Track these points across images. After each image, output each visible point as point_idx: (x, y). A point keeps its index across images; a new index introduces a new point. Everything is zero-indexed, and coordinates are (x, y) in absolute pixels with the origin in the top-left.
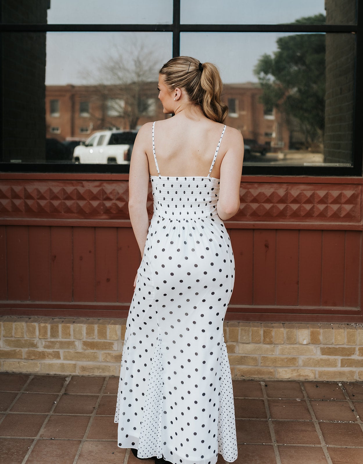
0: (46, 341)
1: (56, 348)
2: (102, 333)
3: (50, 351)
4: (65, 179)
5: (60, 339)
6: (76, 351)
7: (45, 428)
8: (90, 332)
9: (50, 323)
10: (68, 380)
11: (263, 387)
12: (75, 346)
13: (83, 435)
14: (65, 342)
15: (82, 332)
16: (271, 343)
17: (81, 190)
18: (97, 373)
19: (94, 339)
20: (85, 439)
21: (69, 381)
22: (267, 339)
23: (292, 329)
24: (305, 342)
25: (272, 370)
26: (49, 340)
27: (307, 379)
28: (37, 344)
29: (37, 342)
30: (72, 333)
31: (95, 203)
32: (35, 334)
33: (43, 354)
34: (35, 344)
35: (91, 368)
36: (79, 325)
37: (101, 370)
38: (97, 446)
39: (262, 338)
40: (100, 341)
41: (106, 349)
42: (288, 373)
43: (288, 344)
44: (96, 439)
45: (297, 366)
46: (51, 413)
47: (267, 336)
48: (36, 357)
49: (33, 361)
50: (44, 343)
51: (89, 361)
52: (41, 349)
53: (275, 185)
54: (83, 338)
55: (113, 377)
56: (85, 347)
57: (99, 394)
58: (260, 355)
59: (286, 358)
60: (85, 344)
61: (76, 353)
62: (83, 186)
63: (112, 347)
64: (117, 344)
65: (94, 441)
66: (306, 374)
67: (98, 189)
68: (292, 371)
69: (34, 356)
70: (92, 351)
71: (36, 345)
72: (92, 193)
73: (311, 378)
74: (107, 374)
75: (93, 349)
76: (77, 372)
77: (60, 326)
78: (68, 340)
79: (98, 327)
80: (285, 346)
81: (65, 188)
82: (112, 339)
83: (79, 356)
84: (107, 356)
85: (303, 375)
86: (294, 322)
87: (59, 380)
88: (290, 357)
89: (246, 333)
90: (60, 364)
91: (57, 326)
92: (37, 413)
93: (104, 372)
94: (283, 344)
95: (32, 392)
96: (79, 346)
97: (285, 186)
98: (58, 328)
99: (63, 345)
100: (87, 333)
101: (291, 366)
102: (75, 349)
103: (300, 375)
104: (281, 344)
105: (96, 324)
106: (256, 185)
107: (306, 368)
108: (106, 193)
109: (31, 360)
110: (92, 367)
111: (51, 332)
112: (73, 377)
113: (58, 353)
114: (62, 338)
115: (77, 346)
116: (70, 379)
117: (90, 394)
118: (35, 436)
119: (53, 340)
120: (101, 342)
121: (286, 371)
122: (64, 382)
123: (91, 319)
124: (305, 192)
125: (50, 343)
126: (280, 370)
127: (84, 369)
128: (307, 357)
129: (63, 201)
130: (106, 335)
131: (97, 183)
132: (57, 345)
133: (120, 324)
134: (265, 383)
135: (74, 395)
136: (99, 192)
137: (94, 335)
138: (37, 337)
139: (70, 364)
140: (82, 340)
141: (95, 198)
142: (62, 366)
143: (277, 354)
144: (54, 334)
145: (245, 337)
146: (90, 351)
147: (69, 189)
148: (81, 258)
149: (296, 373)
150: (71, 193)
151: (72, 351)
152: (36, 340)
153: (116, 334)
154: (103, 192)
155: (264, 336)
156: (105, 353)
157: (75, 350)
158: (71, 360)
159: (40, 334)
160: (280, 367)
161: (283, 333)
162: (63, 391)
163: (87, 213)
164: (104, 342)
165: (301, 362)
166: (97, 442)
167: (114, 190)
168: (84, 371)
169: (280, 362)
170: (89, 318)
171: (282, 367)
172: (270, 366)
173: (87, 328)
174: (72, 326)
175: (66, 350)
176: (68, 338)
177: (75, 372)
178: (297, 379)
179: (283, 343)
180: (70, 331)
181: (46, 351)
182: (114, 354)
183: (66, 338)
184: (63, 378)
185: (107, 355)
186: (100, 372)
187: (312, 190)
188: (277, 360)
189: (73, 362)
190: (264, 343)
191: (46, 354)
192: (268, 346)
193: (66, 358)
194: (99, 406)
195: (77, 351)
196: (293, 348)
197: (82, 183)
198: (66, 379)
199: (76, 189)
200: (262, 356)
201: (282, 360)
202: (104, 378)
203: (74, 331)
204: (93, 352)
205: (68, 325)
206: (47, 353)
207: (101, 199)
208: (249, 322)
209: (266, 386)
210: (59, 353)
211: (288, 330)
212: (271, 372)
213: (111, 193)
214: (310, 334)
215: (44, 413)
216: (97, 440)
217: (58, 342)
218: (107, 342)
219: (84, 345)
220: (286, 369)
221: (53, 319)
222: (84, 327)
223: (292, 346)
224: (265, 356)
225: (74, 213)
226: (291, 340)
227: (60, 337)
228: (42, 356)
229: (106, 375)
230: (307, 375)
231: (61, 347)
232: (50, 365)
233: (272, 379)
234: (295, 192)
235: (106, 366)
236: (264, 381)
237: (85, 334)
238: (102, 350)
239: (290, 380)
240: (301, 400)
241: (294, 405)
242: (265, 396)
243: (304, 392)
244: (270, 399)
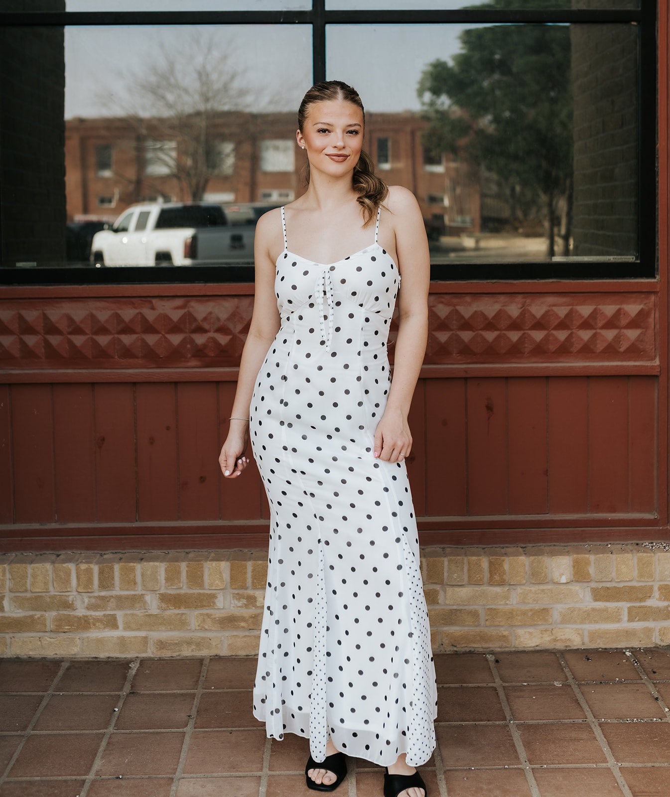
0: (90, 597)
1: (109, 608)
2: (196, 578)
3: (99, 614)
4: (120, 295)
5: (117, 592)
6: (147, 612)
7: (102, 758)
8: (172, 577)
9: (97, 563)
10: (135, 667)
11: (492, 665)
12: (145, 603)
13: (176, 767)
14: (127, 598)
15: (159, 577)
16: (502, 583)
17: (150, 315)
18: (187, 652)
19: (181, 588)
20: (178, 774)
21: (136, 669)
22: (496, 577)
23: (540, 557)
24: (564, 580)
25: (506, 633)
26: (96, 594)
27: (569, 646)
28: (74, 602)
29: (75, 599)
30: (139, 579)
31: (176, 339)
32: (70, 584)
33: (85, 621)
34: (70, 602)
35: (176, 644)
36: (151, 563)
37: (194, 647)
38: (203, 786)
39: (487, 575)
40: (191, 591)
41: (202, 606)
42: (534, 636)
43: (534, 584)
44: (201, 773)
45: (551, 624)
46: (111, 730)
47: (496, 571)
48: (73, 627)
49: (67, 633)
50: (86, 600)
51: (171, 630)
52: (81, 612)
53: (502, 298)
54: (160, 589)
55: (216, 657)
56: (164, 605)
57: (196, 691)
58: (484, 605)
59: (531, 610)
60: (164, 598)
61: (147, 615)
62: (153, 308)
63: (214, 603)
64: (222, 597)
65: (197, 778)
66: (567, 636)
67: (181, 312)
68: (542, 632)
69: (69, 626)
70: (177, 611)
71: (72, 604)
72: (170, 319)
73: (575, 643)
74: (205, 653)
75: (179, 608)
76: (149, 650)
77: (117, 567)
78: (132, 593)
79: (187, 567)
80: (528, 588)
81: (119, 312)
82: (214, 588)
83: (153, 621)
84: (204, 620)
85: (561, 640)
86: (541, 544)
87: (118, 667)
88: (537, 607)
89: (458, 567)
90: (118, 638)
91: (112, 568)
92: (84, 731)
93: (200, 650)
94: (524, 585)
95: (69, 693)
96: (153, 603)
97: (519, 299)
98: (113, 572)
99: (122, 602)
100: (168, 579)
101: (540, 623)
102: (145, 609)
103: (555, 640)
104: (520, 585)
105: (183, 561)
106: (468, 299)
107: (567, 626)
108: (195, 320)
109: (64, 634)
110: (177, 642)
111: (100, 579)
112: (143, 661)
113: (114, 617)
114: (121, 589)
115: (149, 603)
116: (138, 665)
117: (178, 692)
118: (87, 772)
119: (103, 593)
120: (194, 594)
121: (530, 633)
122: (128, 672)
123: (173, 553)
124: (555, 309)
125: (98, 600)
126: (520, 632)
127: (162, 644)
128: (567, 606)
129: (116, 336)
130: (203, 581)
131: (179, 302)
132: (112, 603)
133: (228, 560)
134: (495, 656)
135: (149, 695)
136: (182, 319)
137: (180, 582)
138: (75, 589)
139: (135, 637)
140: (157, 592)
141: (175, 328)
142: (122, 641)
143: (515, 603)
144: (106, 582)
145: (456, 575)
146: (172, 612)
147: (128, 313)
148: (152, 441)
149: (549, 636)
150: (132, 321)
151: (139, 613)
152: (72, 596)
153: (221, 579)
154: (189, 317)
155: (490, 572)
156: (201, 615)
157: (145, 611)
158: (138, 629)
159: (79, 585)
160: (519, 626)
161: (525, 565)
162: (127, 689)
163: (161, 358)
164: (199, 594)
165: (556, 616)
166: (202, 779)
167: (210, 313)
168: (163, 649)
169: (519, 618)
170: (170, 551)
171: (521, 626)
172: (502, 626)
173: (166, 570)
174: (138, 567)
175: (129, 612)
176: (132, 590)
177: (146, 652)
178: (550, 646)
179: (525, 582)
180: (135, 577)
181: (91, 616)
182: (217, 616)
183: (127, 590)
184: (125, 665)
185: (206, 617)
186: (192, 651)
187: (568, 306)
188: (514, 613)
189: (143, 634)
190: (491, 583)
191: (91, 621)
192: (497, 589)
193: (128, 627)
194: (198, 712)
195: (150, 612)
196: (543, 590)
197: (151, 302)
198: (130, 665)
199: (141, 313)
200: (488, 607)
201: (524, 613)
202: (201, 661)
203: (143, 575)
204: (178, 614)
205: (132, 564)
206: (94, 619)
207: (187, 331)
208: (462, 546)
209: (497, 661)
210: (116, 618)
211: (532, 558)
212: (504, 636)
213: (205, 319)
214: (572, 563)
215: (98, 731)
216: (202, 775)
217: (112, 596)
218: (204, 594)
219: (162, 602)
220: (531, 630)
221: (101, 555)
222: (161, 568)
223: (542, 587)
224: (493, 607)
225: (137, 357)
226: (538, 577)
227: (117, 588)
228: (84, 624)
229: (203, 655)
230: (569, 640)
231: (119, 607)
232: (100, 642)
233: (507, 649)
234: (538, 309)
235: (203, 638)
236: (492, 653)
237: (164, 581)
238: (195, 608)
239: (538, 648)
240: (562, 685)
241: (551, 695)
242: (497, 680)
243: (566, 670)
244: (507, 684)
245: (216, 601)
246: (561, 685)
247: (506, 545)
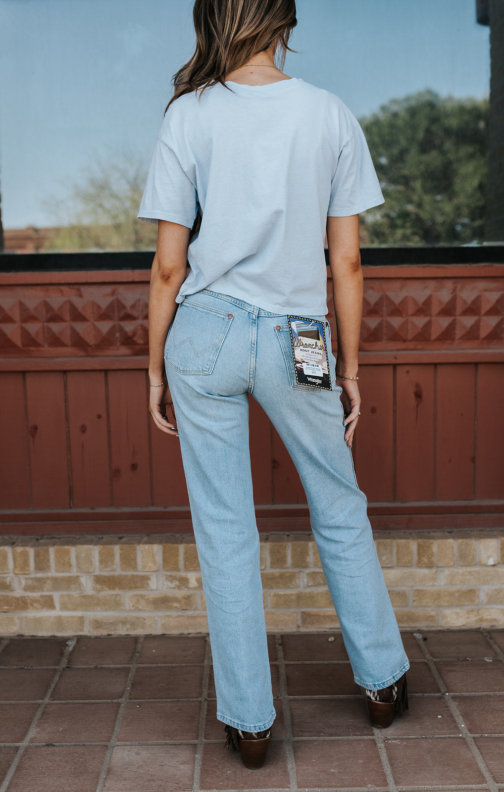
0: (27, 579)
1: (45, 589)
2: (129, 561)
3: (36, 595)
4: (48, 282)
5: (52, 573)
6: (83, 593)
8: (106, 560)
9: (32, 546)
10: (71, 644)
11: (422, 643)
12: (80, 584)
13: (110, 735)
14: (63, 579)
15: (93, 560)
16: (430, 566)
17: (79, 303)
18: (122, 631)
19: (114, 570)
20: (113, 741)
21: (73, 646)
22: (424, 559)
23: (468, 540)
24: (491, 562)
25: (433, 613)
26: (33, 576)
27: (495, 626)
28: (12, 584)
29: (12, 581)
30: (73, 561)
31: (105, 327)
32: (7, 566)
33: (23, 602)
34: (8, 584)
35: (112, 623)
36: (86, 546)
37: (128, 626)
38: (137, 754)
39: (415, 557)
40: (125, 573)
41: (136, 588)
42: (461, 617)
43: (462, 566)
44: (136, 741)
45: (477, 605)
47: (424, 554)
48: (12, 608)
49: (6, 614)
50: (23, 582)
51: (106, 610)
52: (18, 592)
53: (432, 284)
54: (94, 571)
55: (151, 636)
56: (98, 586)
57: (131, 665)
58: (411, 586)
59: (458, 591)
60: (99, 580)
61: (83, 596)
62: (81, 296)
63: (148, 584)
64: (155, 579)
65: (131, 745)
66: (493, 617)
67: (110, 299)
68: (469, 612)
69: (7, 606)
70: (112, 592)
71: (10, 585)
72: (99, 307)
73: (501, 623)
74: (140, 632)
75: (114, 589)
76: (85, 629)
77: (52, 550)
78: (68, 574)
79: (121, 549)
80: (455, 570)
81: (48, 300)
82: (147, 570)
83: (88, 602)
84: (138, 600)
85: (487, 620)
86: (467, 529)
87: (56, 644)
88: (464, 588)
89: (387, 549)
90: (56, 618)
91: (47, 551)
92: (19, 702)
93: (134, 629)
94: (451, 566)
95: (7, 667)
96: (87, 584)
97: (449, 284)
98: (48, 555)
99: (58, 583)
100: (101, 562)
101: (466, 603)
102: (81, 590)
103: (481, 620)
104: (448, 567)
105: (116, 544)
106: (397, 284)
107: (493, 606)
108: (124, 307)
109: (4, 614)
110: (112, 621)
111: (35, 561)
112: (80, 639)
113: (51, 598)
114: (57, 571)
115: (85, 584)
116: (74, 642)
117: (114, 666)
119: (40, 575)
120: (127, 576)
121: (457, 614)
122: (65, 649)
123: (106, 537)
124: (487, 294)
125: (34, 581)
126: (447, 612)
127: (98, 624)
128: (494, 588)
129: (46, 324)
130: (136, 563)
131: (108, 289)
132: (49, 585)
133: (160, 543)
134: (423, 635)
135: (84, 669)
136: (111, 307)
137: (113, 564)
138: (11, 571)
139: (72, 617)
140: (92, 574)
141: (104, 316)
142: (59, 620)
143: (442, 584)
144: (41, 565)
145: (385, 557)
146: (107, 593)
147: (57, 300)
148: (83, 429)
149: (475, 616)
150: (61, 308)
151: (75, 594)
152: (9, 577)
153: (154, 562)
154: (118, 305)
155: (419, 554)
156: (135, 595)
157: (81, 592)
158: (75, 610)
159: (15, 567)
160: (446, 606)
161: (453, 548)
162: (64, 663)
163: (91, 346)
164: (133, 576)
165: (483, 597)
166: (137, 747)
167: (139, 300)
168: (99, 628)
169: (446, 599)
170: (104, 536)
171: (451, 606)
172: (430, 607)
173: (100, 553)
174: (73, 550)
175: (65, 593)
176: (67, 572)
177: (82, 630)
178: (475, 626)
179: (452, 564)
180: (70, 559)
181: (28, 597)
182: (151, 596)
183: (63, 572)
184: (61, 642)
185: (139, 598)
186: (127, 630)
187: (500, 290)
188: (442, 594)
189: (79, 614)
190: (419, 565)
191: (29, 601)
192: (426, 571)
193: (64, 607)
194: (133, 684)
195: (85, 593)
196: (470, 572)
197: (79, 290)
198: (67, 643)
199: (69, 301)
200: (416, 588)
201: (451, 594)
202: (136, 639)
203: (77, 558)
204: (113, 595)
205: (66, 547)
206: (31, 600)
207: (116, 319)
208: (389, 531)
209: (425, 639)
210: (52, 598)
211: (460, 541)
212: (431, 616)
213: (133, 306)
214: (499, 546)
215: (33, 702)
216: (137, 743)
217: (48, 578)
218: (137, 576)
219: (97, 583)
220: (458, 610)
221: (37, 540)
222: (95, 551)
223: (469, 569)
224: (420, 588)
225: (66, 346)
226: (466, 559)
227: (53, 571)
228: (22, 604)
229: (138, 634)
230: (495, 620)
231: (55, 588)
232: (38, 621)
233: (434, 629)
234: (468, 294)
235: (137, 618)
236: (420, 631)
237: (97, 563)
238: (129, 589)
239: (464, 628)
240: (493, 661)
241: (483, 669)
242: (428, 656)
243: (495, 647)
244: (437, 660)
245: (149, 582)
246: (491, 661)
247: (434, 530)
